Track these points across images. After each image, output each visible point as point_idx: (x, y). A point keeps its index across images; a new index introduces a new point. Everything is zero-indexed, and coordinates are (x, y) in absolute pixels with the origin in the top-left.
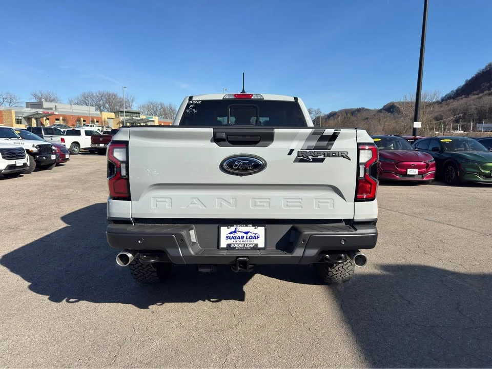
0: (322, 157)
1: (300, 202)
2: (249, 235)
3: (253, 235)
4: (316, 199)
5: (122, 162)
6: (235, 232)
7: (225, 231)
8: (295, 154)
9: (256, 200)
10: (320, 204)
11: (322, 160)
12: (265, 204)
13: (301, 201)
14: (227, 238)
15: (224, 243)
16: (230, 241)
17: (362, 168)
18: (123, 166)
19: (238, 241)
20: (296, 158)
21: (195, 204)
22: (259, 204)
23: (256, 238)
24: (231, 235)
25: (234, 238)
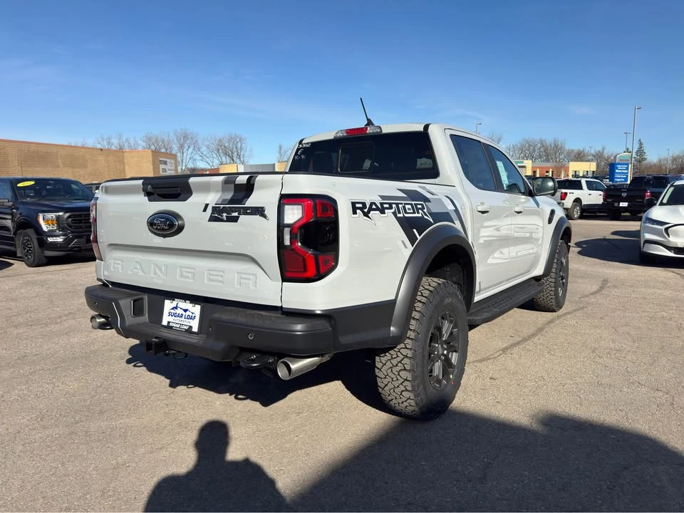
0: (236, 214)
1: (222, 276)
2: (188, 313)
3: (191, 314)
4: (238, 273)
6: (176, 308)
7: (168, 305)
8: (209, 210)
9: (184, 270)
10: (243, 281)
11: (235, 219)
12: (190, 275)
13: (223, 274)
14: (170, 314)
15: (166, 320)
16: (171, 319)
17: (287, 231)
19: (177, 320)
20: (211, 216)
21: (137, 268)
22: (185, 274)
23: (192, 318)
24: (173, 311)
25: (175, 315)
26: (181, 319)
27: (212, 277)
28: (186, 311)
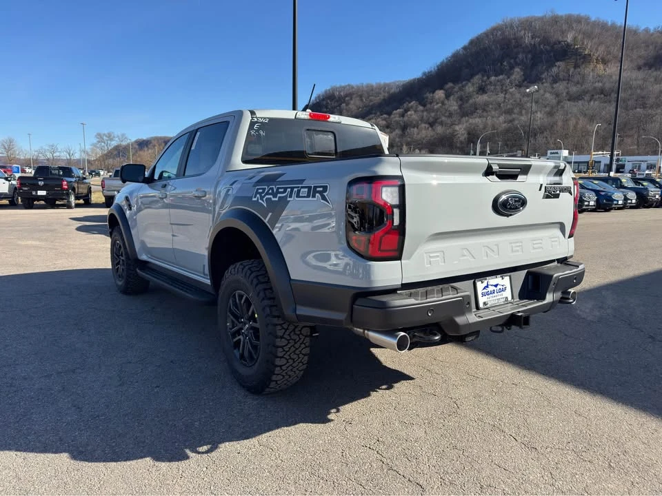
0: (558, 192)
2: (499, 287)
3: (501, 287)
5: (395, 206)
6: (487, 287)
7: (480, 286)
8: (543, 189)
9: (514, 245)
10: (553, 243)
11: (557, 196)
12: (519, 249)
13: (541, 241)
14: (483, 295)
15: (481, 302)
16: (485, 299)
18: (396, 211)
19: (491, 297)
20: (544, 194)
21: (465, 256)
22: (514, 249)
23: (504, 290)
24: (485, 291)
25: (488, 294)
26: (494, 295)
27: (535, 246)
28: (496, 286)
